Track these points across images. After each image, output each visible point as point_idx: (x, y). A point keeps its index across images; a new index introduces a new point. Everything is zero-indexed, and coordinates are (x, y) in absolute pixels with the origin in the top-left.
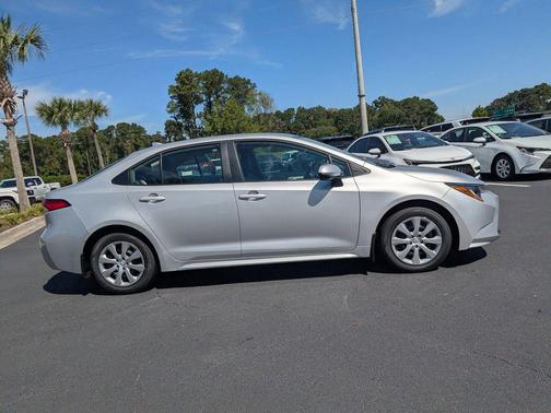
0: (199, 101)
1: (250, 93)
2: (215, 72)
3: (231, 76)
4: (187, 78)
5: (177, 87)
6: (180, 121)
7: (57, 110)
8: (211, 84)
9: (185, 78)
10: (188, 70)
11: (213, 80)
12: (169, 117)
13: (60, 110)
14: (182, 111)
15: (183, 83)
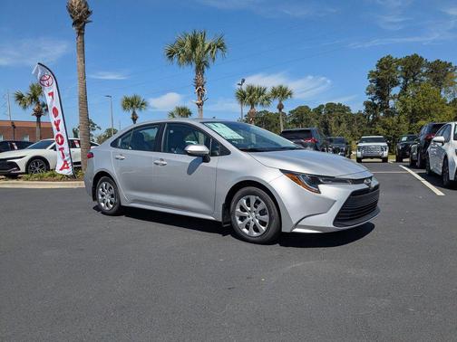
0: (395, 83)
1: (448, 76)
2: (415, 57)
3: (431, 60)
4: (386, 63)
5: (376, 72)
6: (376, 102)
7: (247, 94)
8: (410, 68)
9: (385, 64)
10: (388, 57)
11: (412, 65)
12: (367, 98)
13: (250, 94)
14: (378, 93)
15: (382, 68)
